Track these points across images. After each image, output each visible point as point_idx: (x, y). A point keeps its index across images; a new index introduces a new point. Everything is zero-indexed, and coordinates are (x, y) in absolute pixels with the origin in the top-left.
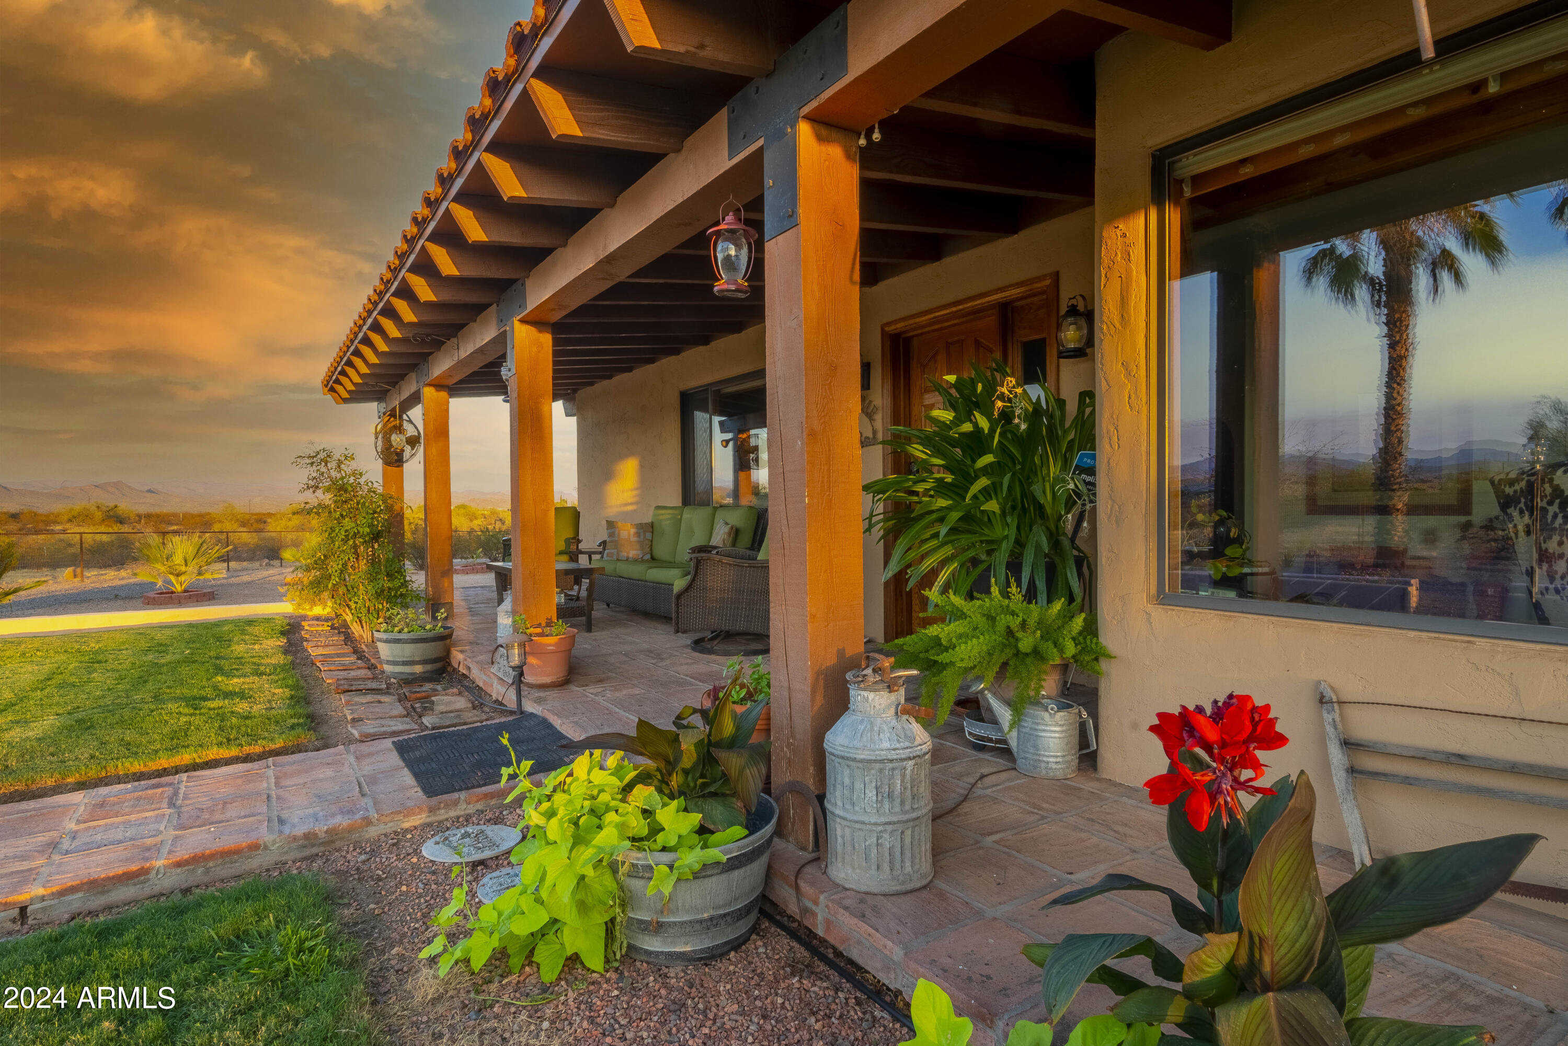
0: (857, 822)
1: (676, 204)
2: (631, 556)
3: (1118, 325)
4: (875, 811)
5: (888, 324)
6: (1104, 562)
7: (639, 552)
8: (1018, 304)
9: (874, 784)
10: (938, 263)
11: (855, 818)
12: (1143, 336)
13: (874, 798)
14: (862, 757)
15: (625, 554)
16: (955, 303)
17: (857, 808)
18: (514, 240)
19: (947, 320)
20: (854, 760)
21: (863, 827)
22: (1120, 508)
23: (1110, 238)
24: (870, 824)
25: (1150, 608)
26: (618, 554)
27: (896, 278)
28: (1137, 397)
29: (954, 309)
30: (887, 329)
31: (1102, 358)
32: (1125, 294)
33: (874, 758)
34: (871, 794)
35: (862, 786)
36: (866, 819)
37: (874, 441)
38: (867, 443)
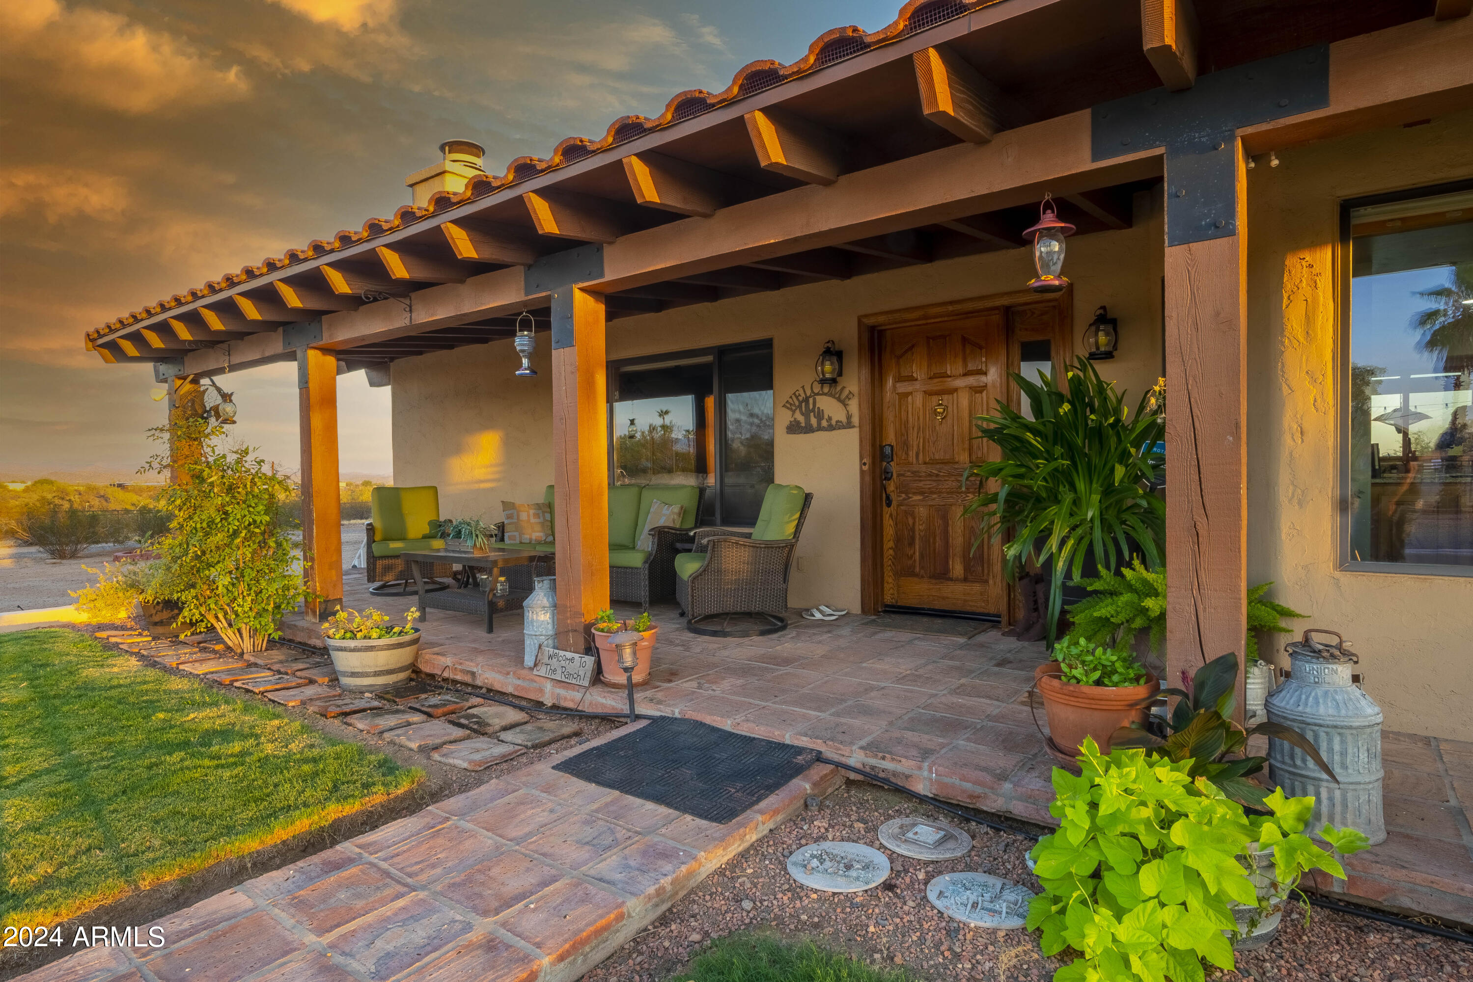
0: (1352, 783)
1: (973, 195)
2: (534, 538)
3: (1302, 340)
4: (1367, 771)
5: (866, 316)
6: (1284, 536)
7: (541, 534)
8: (1021, 308)
9: (1365, 748)
10: (929, 265)
11: (1351, 780)
12: (1330, 351)
13: (1366, 759)
14: (1357, 724)
15: (528, 536)
16: (951, 303)
17: (1350, 771)
18: (679, 206)
19: (935, 317)
20: (1350, 728)
21: (1358, 787)
22: (1303, 492)
23: (1294, 267)
24: (1365, 783)
25: (1338, 574)
26: (520, 537)
27: (876, 274)
28: (1324, 401)
29: (950, 308)
30: (865, 320)
31: (1283, 366)
32: (1311, 315)
33: (1367, 724)
34: (1363, 756)
35: (1356, 750)
36: (1359, 779)
37: (849, 425)
38: (839, 426)
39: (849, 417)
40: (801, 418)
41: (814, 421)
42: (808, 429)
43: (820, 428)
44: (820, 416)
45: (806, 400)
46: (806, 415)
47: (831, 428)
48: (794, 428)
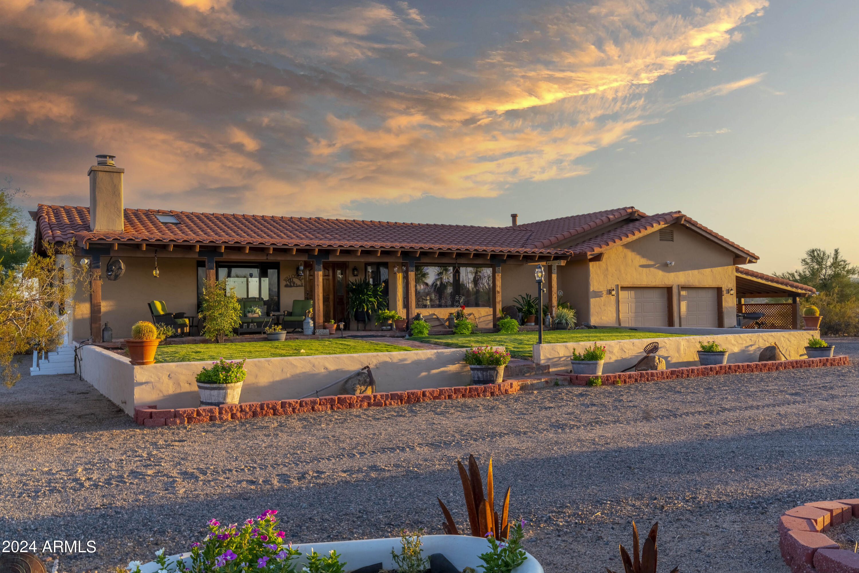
37: (302, 286)
38: (299, 286)
39: (302, 284)
40: (289, 284)
41: (292, 284)
42: (291, 286)
43: (294, 286)
44: (294, 283)
45: (290, 279)
46: (290, 283)
47: (297, 286)
48: (286, 286)
